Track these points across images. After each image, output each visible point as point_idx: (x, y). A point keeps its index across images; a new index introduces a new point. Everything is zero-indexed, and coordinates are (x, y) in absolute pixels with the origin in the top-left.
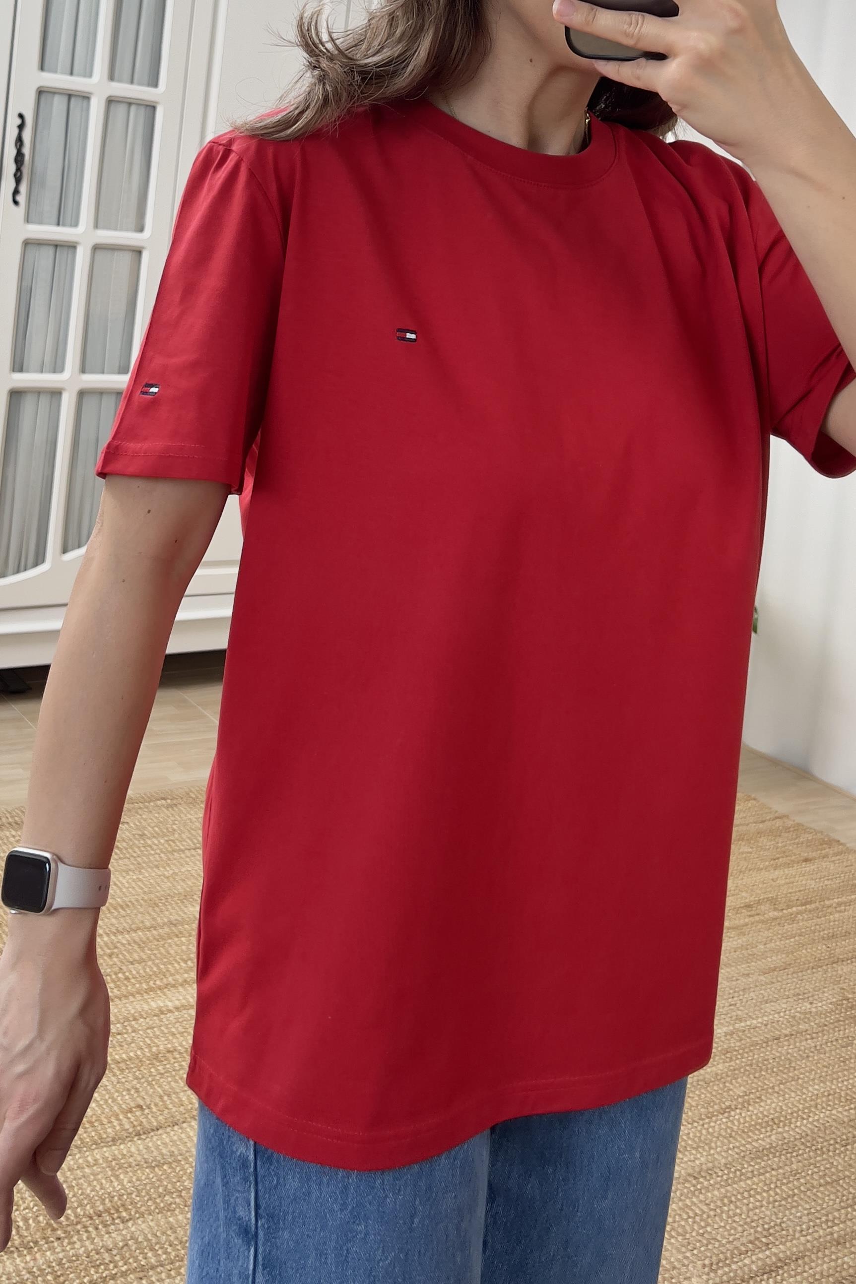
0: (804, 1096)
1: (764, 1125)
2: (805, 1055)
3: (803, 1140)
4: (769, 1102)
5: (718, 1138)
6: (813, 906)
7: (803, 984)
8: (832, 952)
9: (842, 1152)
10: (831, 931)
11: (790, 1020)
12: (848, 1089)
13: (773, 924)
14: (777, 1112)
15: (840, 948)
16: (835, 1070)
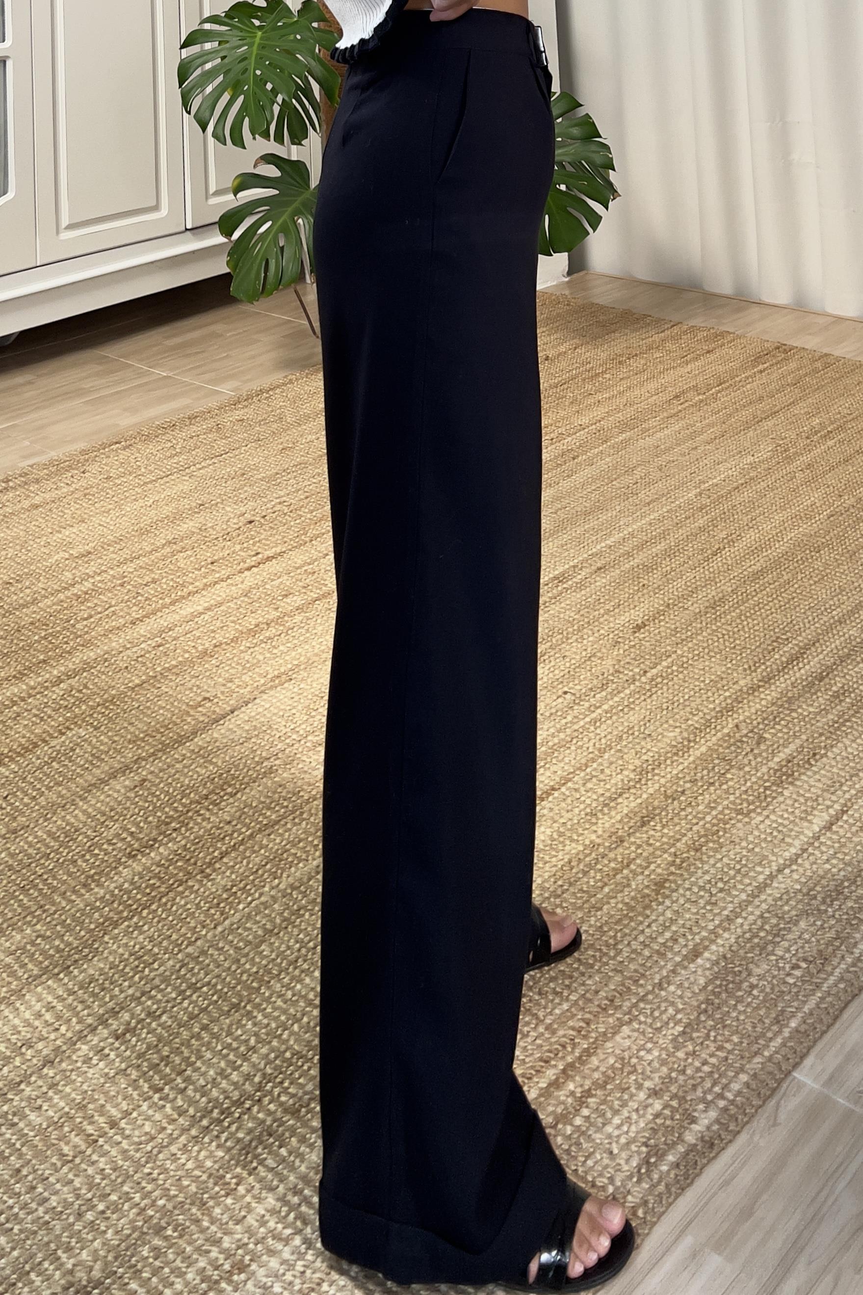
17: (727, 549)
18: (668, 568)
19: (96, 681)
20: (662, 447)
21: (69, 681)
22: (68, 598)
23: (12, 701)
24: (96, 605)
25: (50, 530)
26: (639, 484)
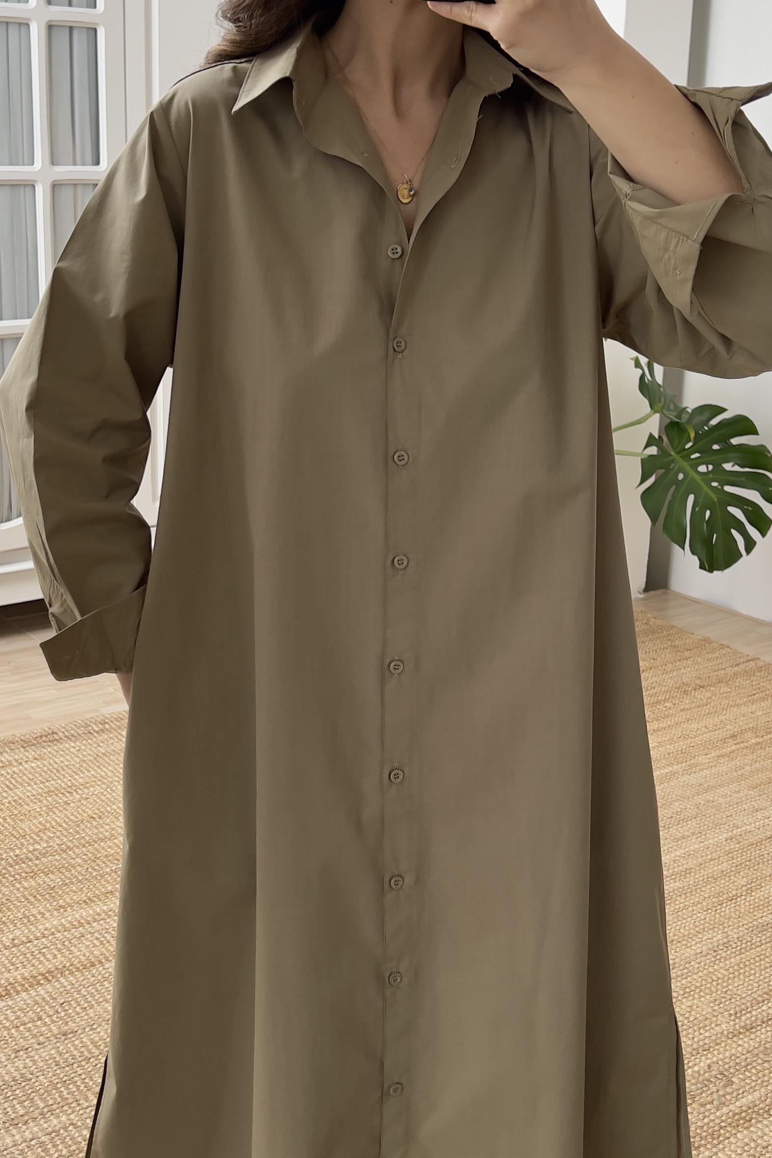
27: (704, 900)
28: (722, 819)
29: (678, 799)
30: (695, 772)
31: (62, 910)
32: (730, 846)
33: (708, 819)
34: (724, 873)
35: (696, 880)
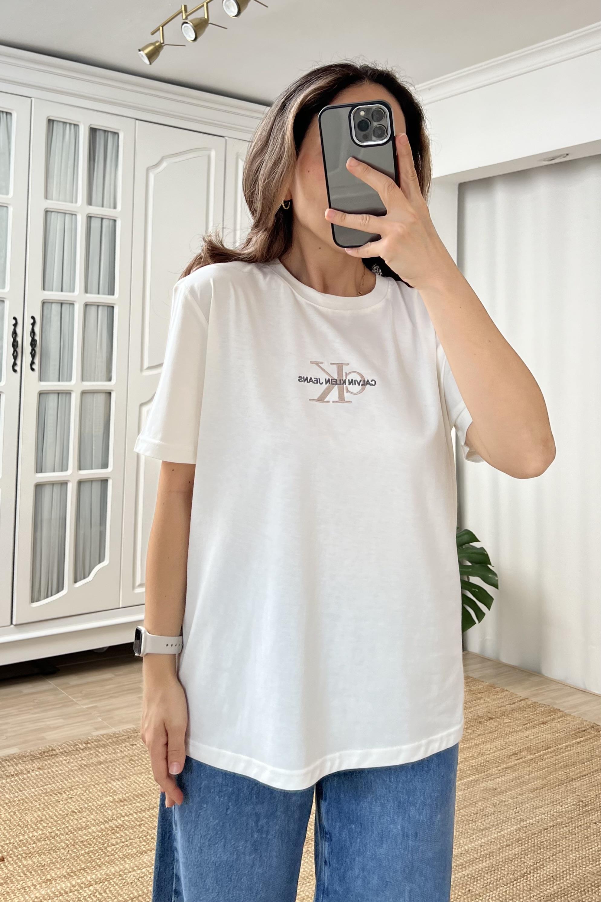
0: (568, 861)
1: (548, 880)
2: (564, 837)
3: (572, 887)
4: (548, 866)
5: (523, 891)
6: (552, 749)
7: (555, 796)
8: (568, 775)
9: (596, 891)
10: (565, 763)
11: (552, 817)
12: (592, 854)
13: (531, 763)
14: (554, 872)
15: (572, 772)
16: (583, 844)
17: (532, 874)
18: (489, 881)
19: (112, 889)
20: (499, 789)
21: (96, 886)
22: (106, 828)
23: (60, 893)
24: (122, 836)
25: (105, 781)
26: (478, 815)
27: (504, 877)
28: (512, 814)
29: (481, 800)
30: (491, 780)
31: (49, 883)
32: (520, 835)
33: (502, 815)
34: (517, 856)
35: (498, 862)
